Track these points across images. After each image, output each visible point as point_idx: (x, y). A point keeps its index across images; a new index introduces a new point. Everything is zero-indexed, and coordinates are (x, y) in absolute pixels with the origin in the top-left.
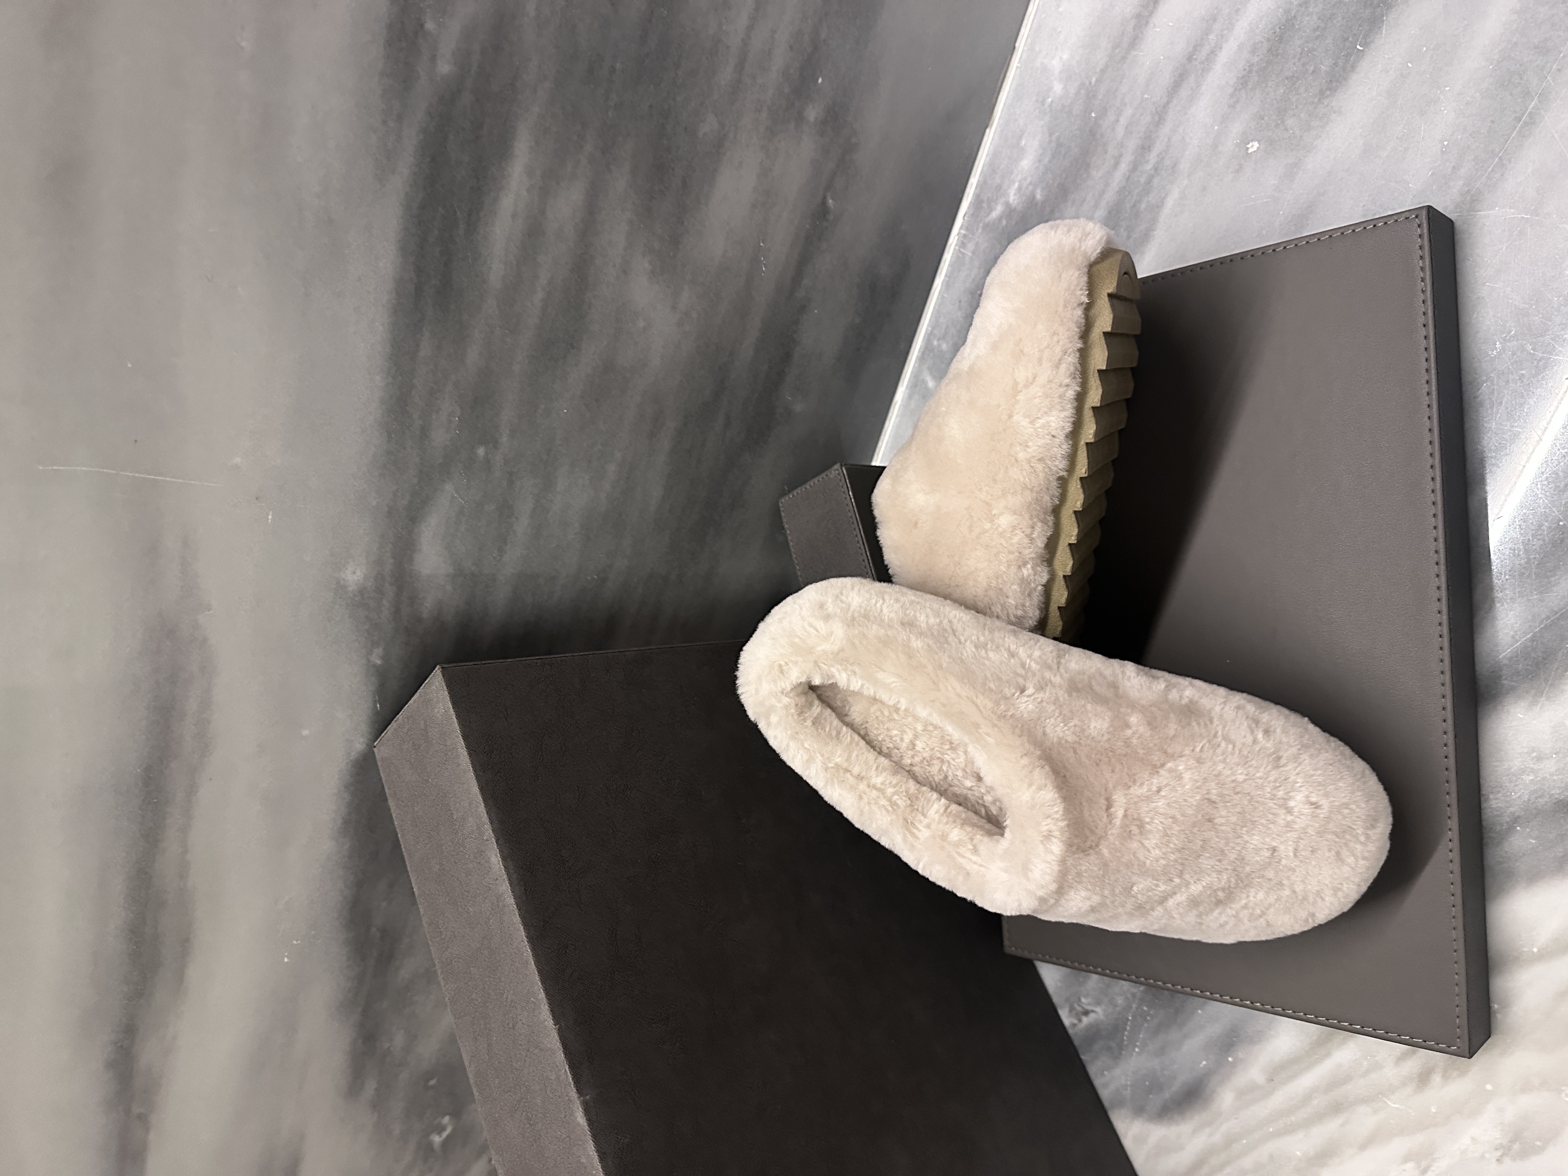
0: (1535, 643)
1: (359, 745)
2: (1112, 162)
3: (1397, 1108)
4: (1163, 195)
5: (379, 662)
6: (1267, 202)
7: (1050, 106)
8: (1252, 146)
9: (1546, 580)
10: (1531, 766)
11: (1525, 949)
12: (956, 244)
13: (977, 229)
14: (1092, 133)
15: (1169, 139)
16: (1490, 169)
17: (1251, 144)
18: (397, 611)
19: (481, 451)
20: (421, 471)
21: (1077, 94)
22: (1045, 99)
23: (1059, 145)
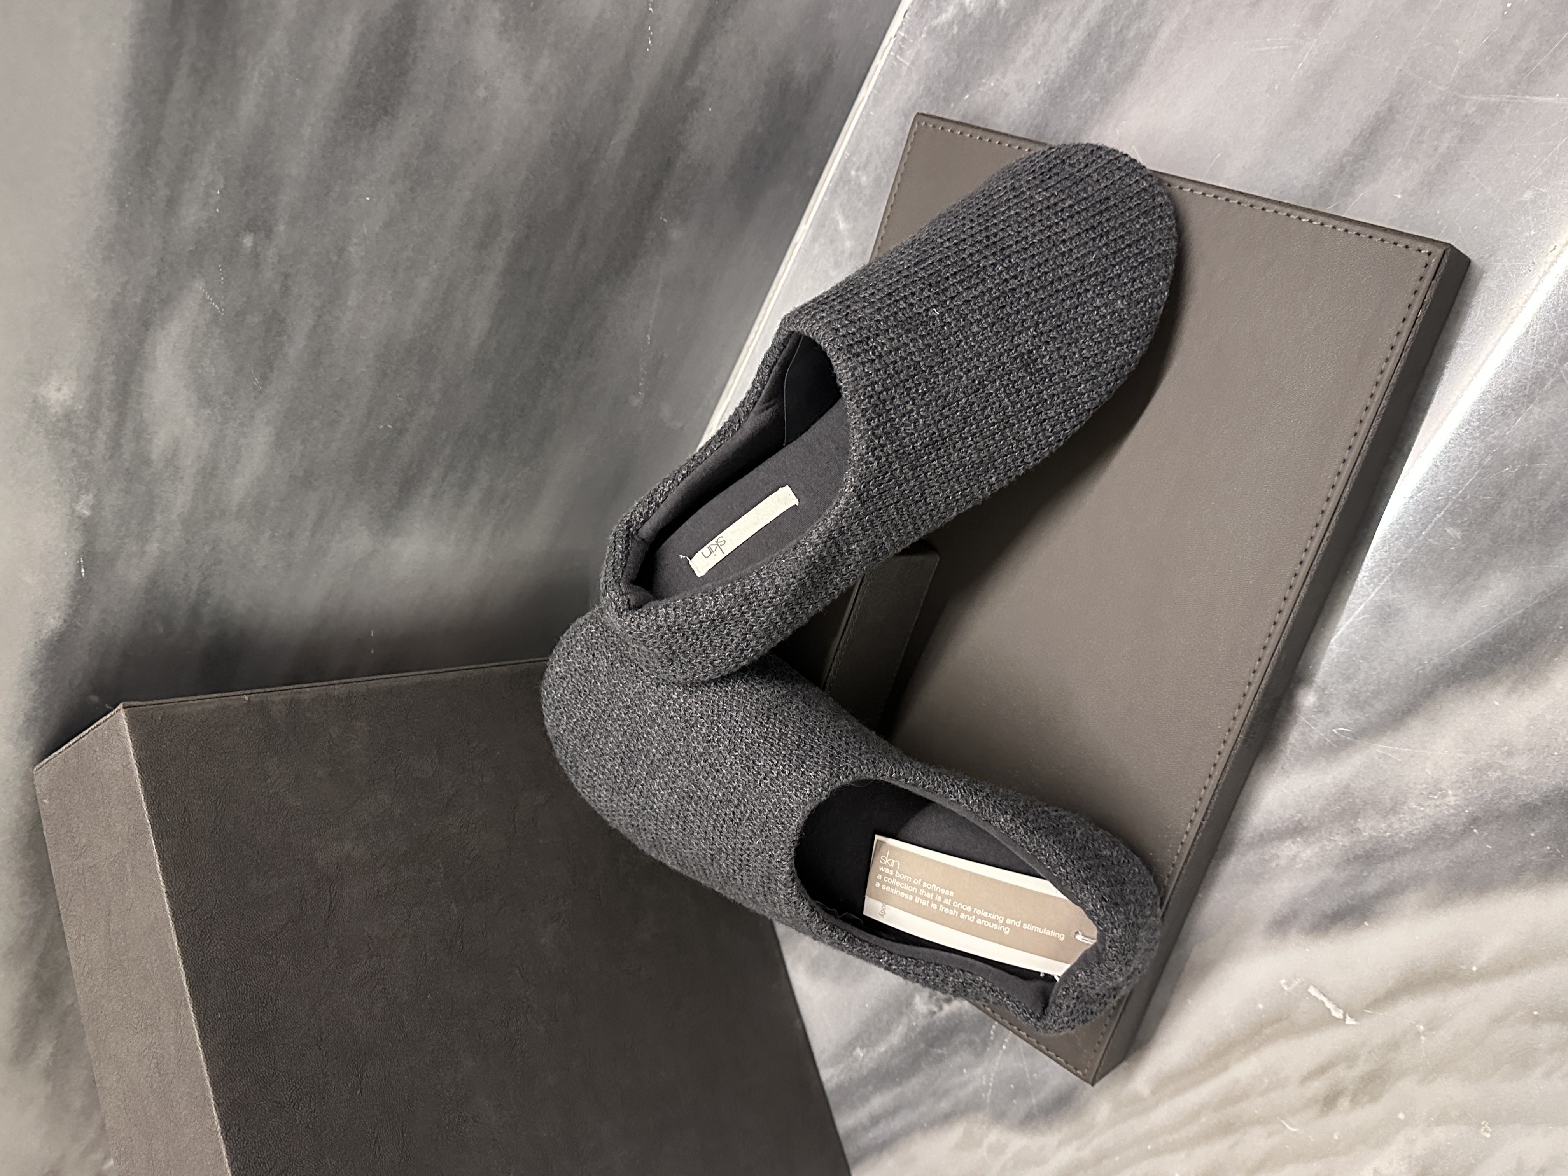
0: (1524, 622)
1: (53, 622)
3: (1295, 1133)
4: (1159, 23)
5: (87, 513)
9: (1548, 549)
10: (1500, 761)
11: (1464, 967)
12: (891, 49)
13: (921, 33)
18: (116, 448)
19: (248, 241)
20: (162, 259)
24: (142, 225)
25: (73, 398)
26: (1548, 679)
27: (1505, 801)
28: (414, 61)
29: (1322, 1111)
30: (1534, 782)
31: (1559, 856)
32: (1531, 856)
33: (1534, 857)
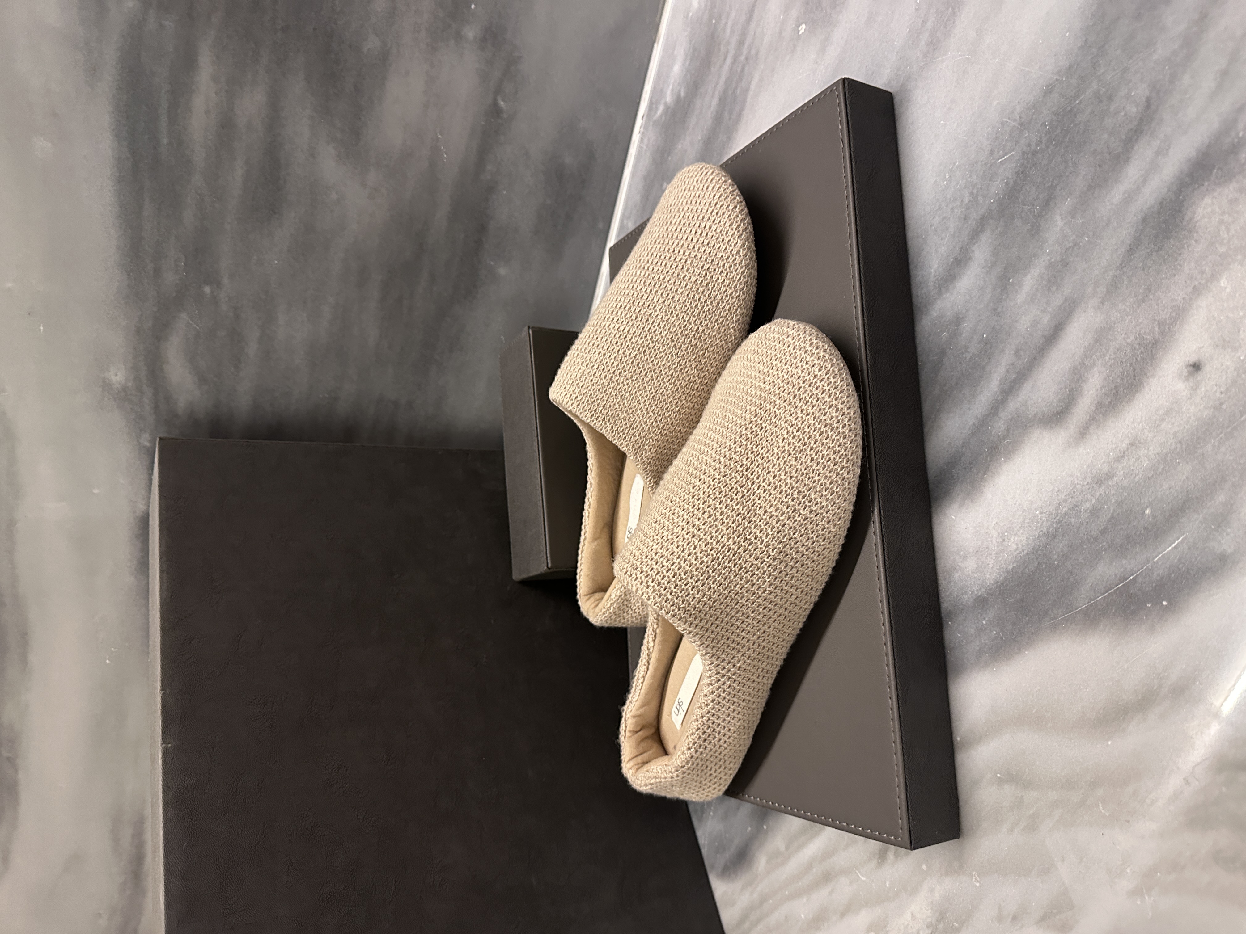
0: (964, 450)
2: (723, 57)
3: (866, 882)
6: (809, 74)
7: (691, 17)
8: (802, 29)
10: (959, 564)
12: (638, 141)
13: (649, 126)
14: (713, 36)
15: (755, 33)
16: (946, 18)
17: (801, 27)
18: (156, 407)
19: (207, 290)
20: (159, 302)
21: (706, 6)
22: (688, 14)
23: (695, 50)
25: (125, 379)
26: (982, 493)
27: (966, 597)
28: (285, 182)
29: (879, 863)
30: (982, 579)
31: (1002, 638)
32: (985, 640)
33: (987, 641)
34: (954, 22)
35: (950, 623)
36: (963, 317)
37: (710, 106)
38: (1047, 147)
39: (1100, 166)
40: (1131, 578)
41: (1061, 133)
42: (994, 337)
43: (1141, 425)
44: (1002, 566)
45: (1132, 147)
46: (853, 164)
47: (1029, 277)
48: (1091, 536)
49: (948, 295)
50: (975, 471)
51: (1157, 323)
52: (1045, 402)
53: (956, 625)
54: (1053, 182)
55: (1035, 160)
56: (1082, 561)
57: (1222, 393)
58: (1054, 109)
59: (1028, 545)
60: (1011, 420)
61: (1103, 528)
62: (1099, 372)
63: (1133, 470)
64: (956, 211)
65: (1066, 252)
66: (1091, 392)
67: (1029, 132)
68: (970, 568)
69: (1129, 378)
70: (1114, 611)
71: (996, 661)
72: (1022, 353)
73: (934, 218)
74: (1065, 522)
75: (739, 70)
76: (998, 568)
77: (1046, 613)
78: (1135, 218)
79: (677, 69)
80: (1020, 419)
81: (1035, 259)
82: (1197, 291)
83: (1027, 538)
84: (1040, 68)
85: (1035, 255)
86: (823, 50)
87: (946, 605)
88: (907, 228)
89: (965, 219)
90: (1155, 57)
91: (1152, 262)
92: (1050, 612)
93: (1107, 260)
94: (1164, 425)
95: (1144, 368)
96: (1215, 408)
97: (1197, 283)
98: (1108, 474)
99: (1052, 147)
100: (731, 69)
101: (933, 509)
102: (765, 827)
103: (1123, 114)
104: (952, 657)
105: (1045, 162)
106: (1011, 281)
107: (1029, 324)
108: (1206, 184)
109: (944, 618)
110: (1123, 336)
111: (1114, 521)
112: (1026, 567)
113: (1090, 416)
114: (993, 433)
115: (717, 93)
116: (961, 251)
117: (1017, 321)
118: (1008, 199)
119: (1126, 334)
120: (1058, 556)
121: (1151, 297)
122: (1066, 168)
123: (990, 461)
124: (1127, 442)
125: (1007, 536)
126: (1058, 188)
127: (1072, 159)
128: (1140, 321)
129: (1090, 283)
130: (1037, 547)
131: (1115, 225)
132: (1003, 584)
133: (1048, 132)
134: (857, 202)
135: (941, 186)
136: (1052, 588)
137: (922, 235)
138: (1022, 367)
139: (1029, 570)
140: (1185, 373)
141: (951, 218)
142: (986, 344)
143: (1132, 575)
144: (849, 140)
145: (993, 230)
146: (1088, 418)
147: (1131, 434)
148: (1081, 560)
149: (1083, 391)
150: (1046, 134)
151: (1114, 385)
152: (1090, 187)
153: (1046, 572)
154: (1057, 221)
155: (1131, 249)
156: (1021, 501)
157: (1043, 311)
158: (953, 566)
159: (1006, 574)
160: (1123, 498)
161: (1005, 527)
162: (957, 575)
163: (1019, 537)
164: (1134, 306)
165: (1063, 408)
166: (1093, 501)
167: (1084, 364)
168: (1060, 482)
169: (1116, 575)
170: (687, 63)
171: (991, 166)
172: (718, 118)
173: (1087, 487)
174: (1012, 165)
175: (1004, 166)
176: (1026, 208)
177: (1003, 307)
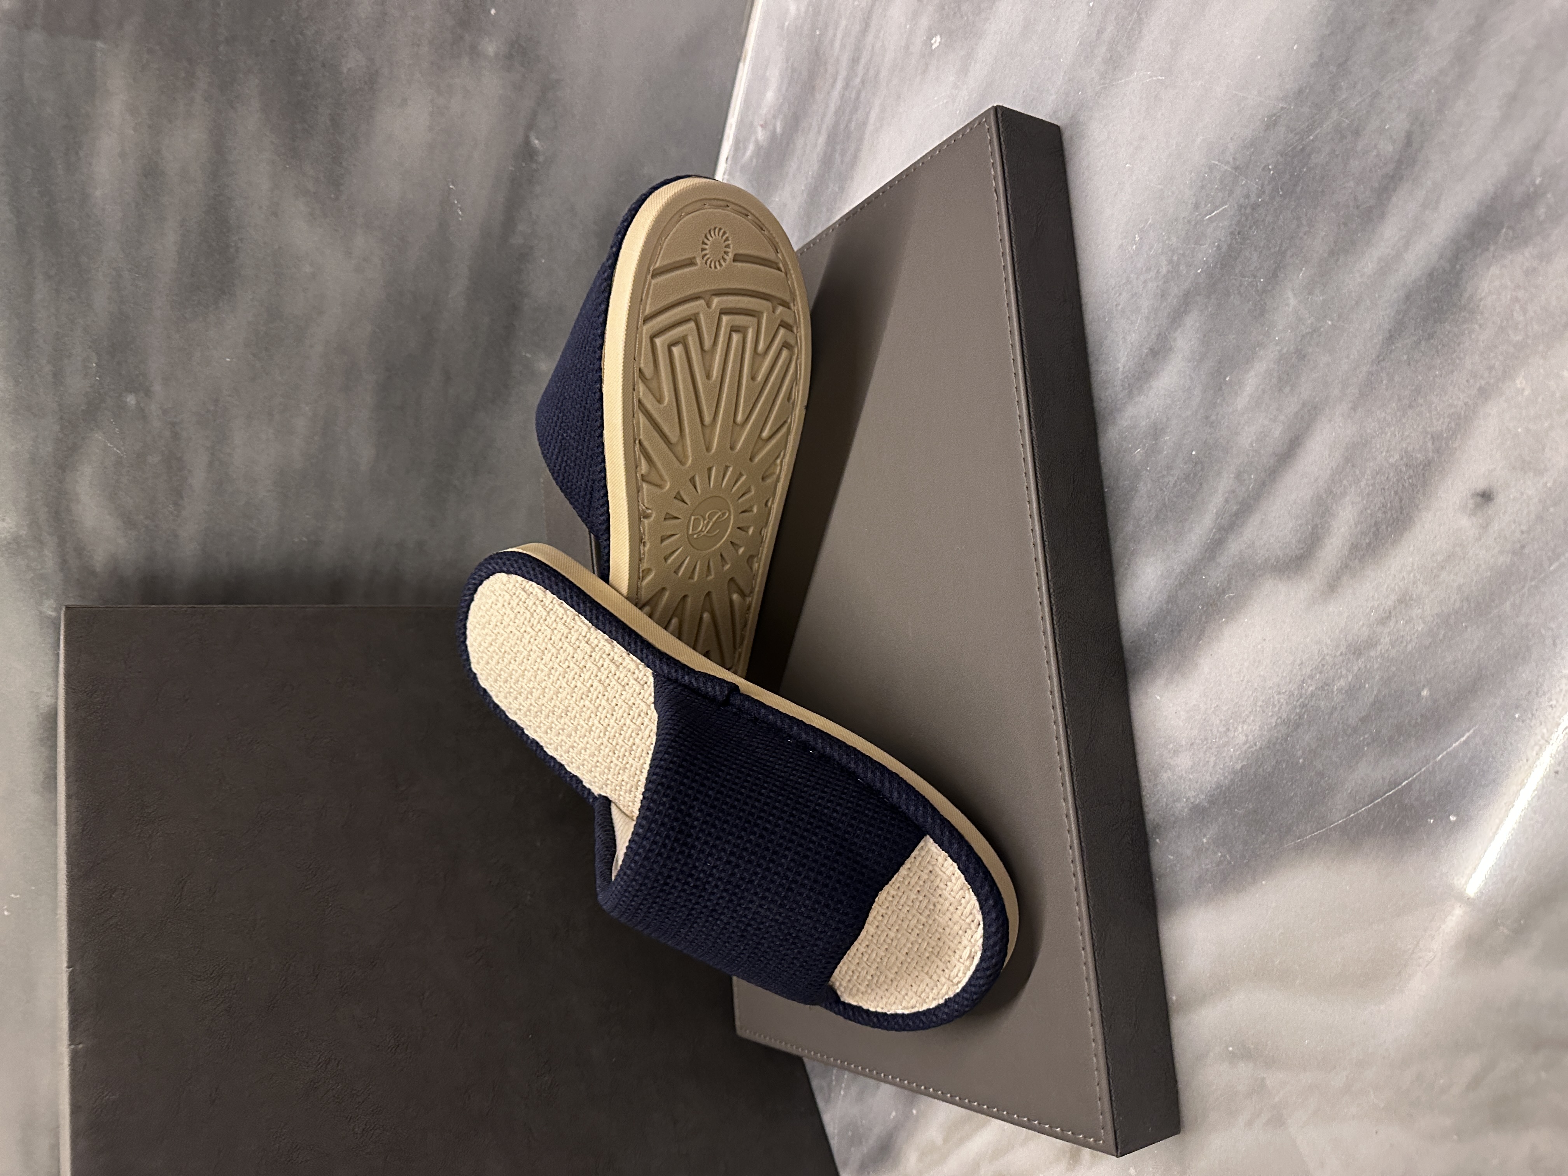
0: (1170, 606)
2: (831, 80)
4: (868, 111)
6: (947, 102)
7: (788, 28)
8: (935, 42)
10: (1168, 760)
14: (817, 53)
15: (873, 47)
16: (1129, 27)
17: (934, 39)
19: (131, 399)
20: (61, 418)
21: (806, 12)
22: (784, 24)
23: (794, 70)
24: (37, 394)
25: (16, 526)
26: (1196, 665)
27: (1179, 805)
28: (237, 251)
30: (1199, 781)
31: (1229, 863)
32: (1206, 865)
33: (1209, 866)
34: (1140, 32)
35: (1158, 840)
36: (1163, 428)
37: (815, 146)
38: (1273, 198)
39: (1345, 224)
40: (1406, 782)
41: (1290, 179)
42: (1207, 455)
43: (1412, 575)
44: (1227, 764)
45: (1389, 199)
46: (1011, 222)
47: (1252, 373)
48: (1349, 726)
49: (1142, 398)
50: (1185, 635)
51: (1429, 436)
52: (1279, 542)
53: (1166, 843)
54: (1281, 245)
55: (1256, 215)
56: (1338, 760)
57: (1522, 532)
58: (1279, 148)
59: (1261, 736)
60: (1233, 567)
61: (1364, 714)
62: (1352, 503)
63: (1403, 636)
64: (1150, 284)
65: (1301, 340)
66: (1343, 530)
67: (1246, 178)
68: (1183, 766)
69: (1393, 512)
70: (1382, 827)
71: (1222, 893)
72: (1246, 476)
73: (1120, 294)
74: (1312, 706)
75: (853, 96)
76: (1222, 766)
77: (1289, 829)
78: (1395, 295)
79: (770, 96)
80: (1245, 566)
81: (1260, 350)
82: (1484, 394)
83: (1260, 727)
84: (1259, 92)
85: (1260, 345)
86: (964, 70)
87: (1151, 815)
88: (1084, 307)
89: (1162, 296)
90: (1417, 77)
91: (1421, 354)
92: (1295, 828)
93: (1358, 351)
94: (1444, 575)
95: (1414, 498)
96: (1514, 553)
97: (1483, 382)
98: (1369, 641)
99: (1278, 199)
100: (842, 97)
101: (1131, 685)
102: (914, 1112)
103: (1374, 153)
104: (1162, 886)
105: (1269, 219)
106: (1227, 379)
107: (1254, 438)
108: (1492, 248)
109: (1150, 834)
110: (1384, 454)
111: (1379, 705)
112: (1260, 767)
113: (1342, 562)
114: (1209, 584)
115: (824, 127)
116: (1158, 339)
117: (1237, 434)
118: (1221, 269)
119: (1387, 452)
120: (1304, 753)
121: (1421, 401)
122: (1298, 226)
123: (1206, 623)
124: (1393, 597)
125: (1233, 723)
126: (1289, 253)
127: (1306, 216)
128: (1407, 433)
129: (1337, 381)
130: (1274, 740)
131: (1368, 302)
132: (1229, 789)
133: (1273, 178)
134: (1017, 274)
135: (1129, 252)
136: (1296, 795)
137: (1104, 317)
138: (1246, 496)
139: (1263, 770)
140: (1471, 504)
141: (1144, 295)
142: (1196, 464)
143: (1406, 779)
144: (1006, 190)
145: (1202, 311)
146: (1339, 565)
147: (1399, 587)
148: (1334, 759)
149: (1331, 529)
150: (1269, 183)
151: (1373, 521)
152: (1332, 253)
153: (1288, 774)
154: (1288, 298)
155: (1391, 336)
156: (1251, 677)
157: (1274, 420)
158: (1159, 764)
159: (1233, 776)
160: (1391, 674)
161: (1230, 713)
162: (1165, 776)
163: (1249, 725)
164: (1398, 414)
165: (1304, 552)
166: (1350, 678)
167: (1331, 492)
168: (1303, 652)
169: (1384, 779)
170: (784, 89)
171: (1196, 224)
172: (827, 161)
173: (1341, 658)
174: (1225, 223)
175: (1214, 224)
176: (1246, 281)
177: (1218, 414)
